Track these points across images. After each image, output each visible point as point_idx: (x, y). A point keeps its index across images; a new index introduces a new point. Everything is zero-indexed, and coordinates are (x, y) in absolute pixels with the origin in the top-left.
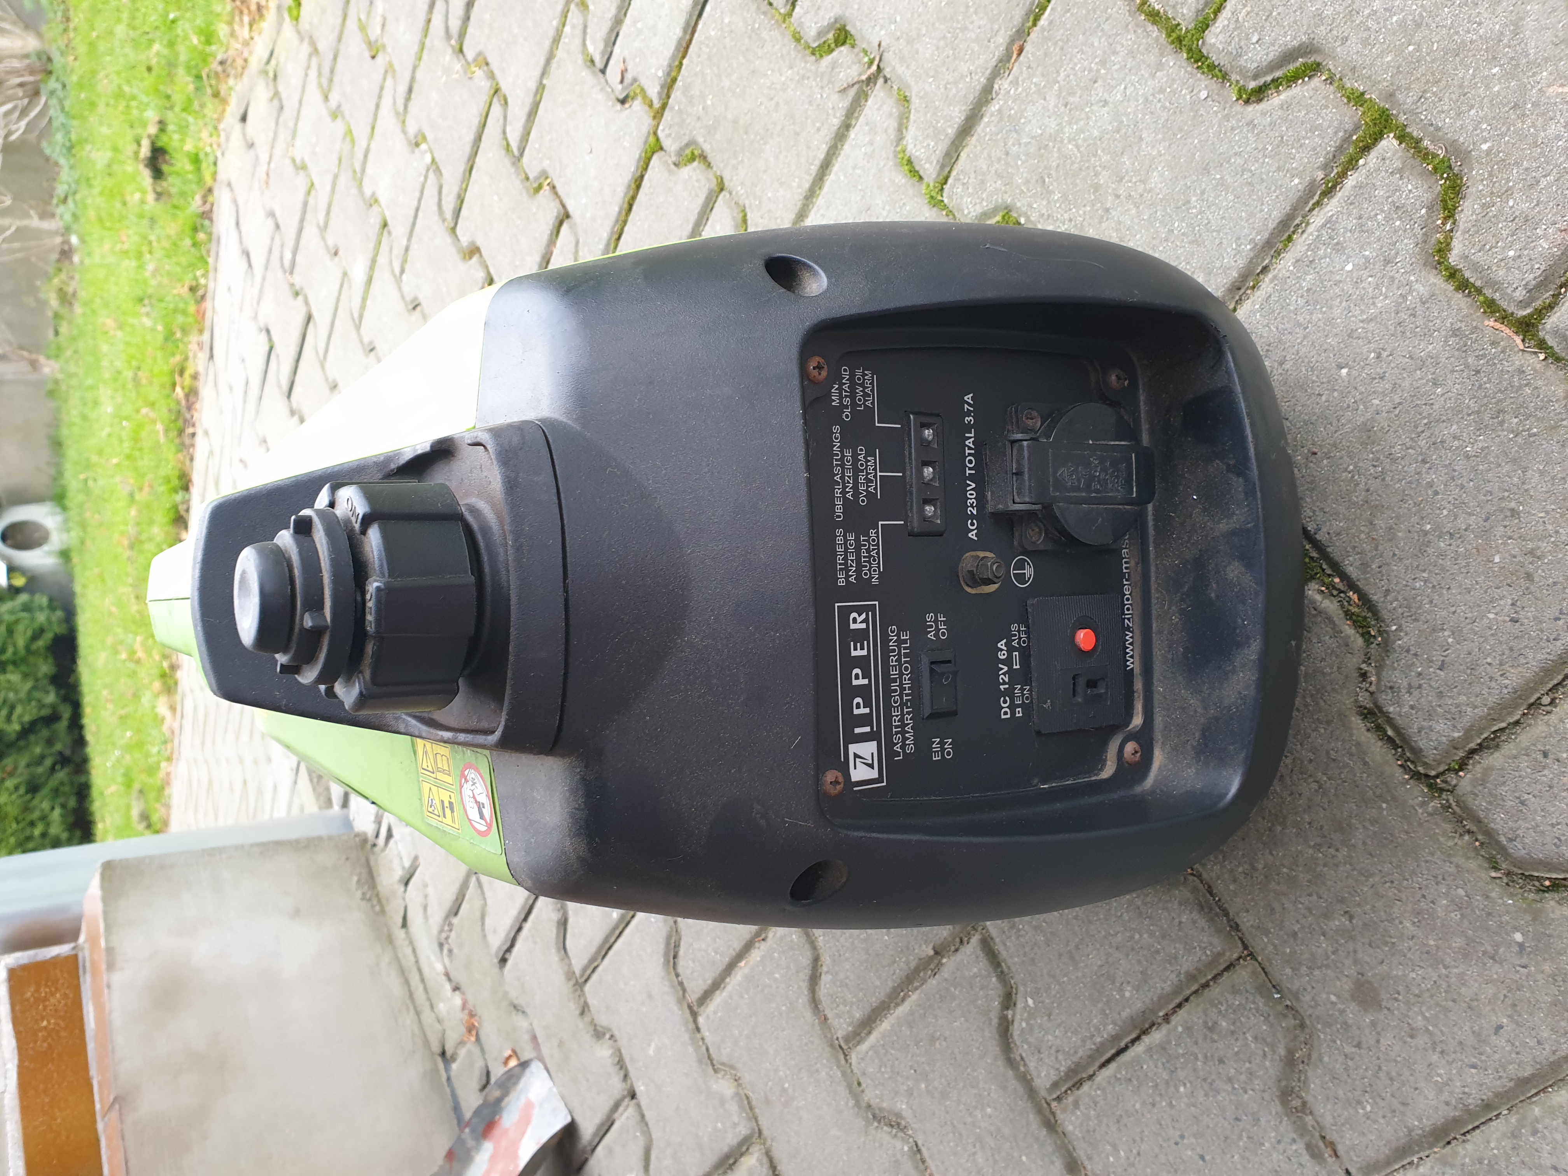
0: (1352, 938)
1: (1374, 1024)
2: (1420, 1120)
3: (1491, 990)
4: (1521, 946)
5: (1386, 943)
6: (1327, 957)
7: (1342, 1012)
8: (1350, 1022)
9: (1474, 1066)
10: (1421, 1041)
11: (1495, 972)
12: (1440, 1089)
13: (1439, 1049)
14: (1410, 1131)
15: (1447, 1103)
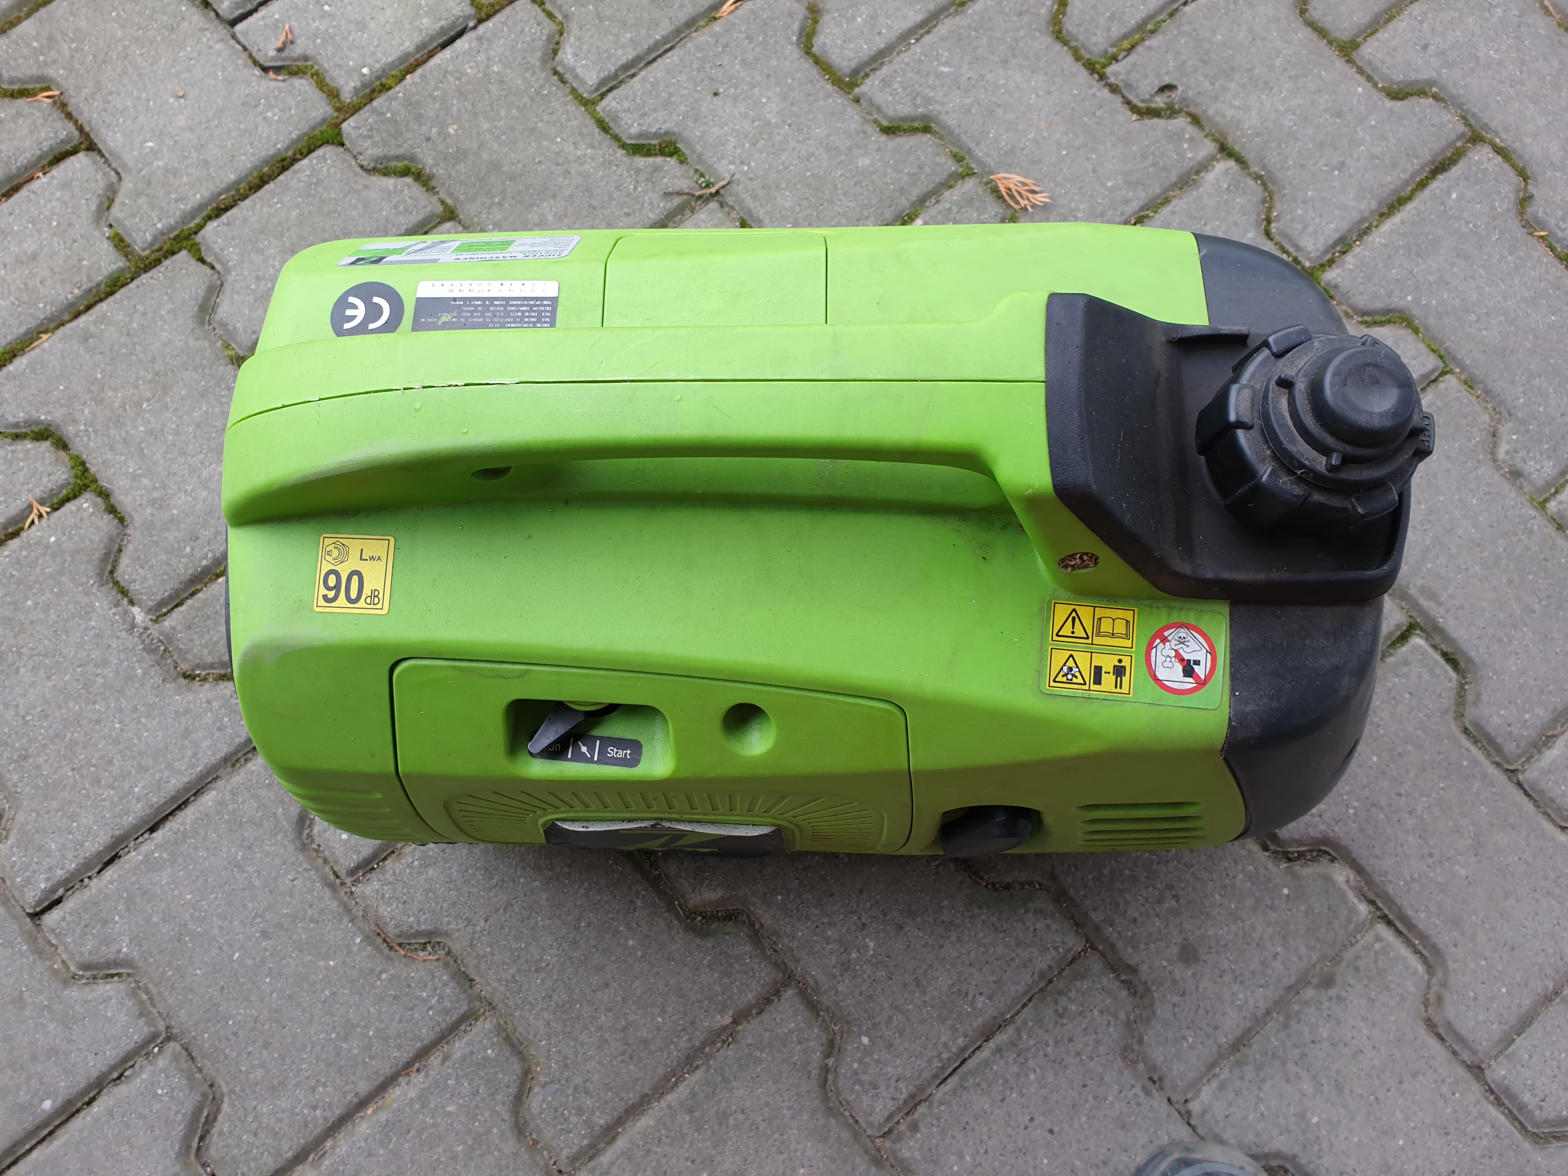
0: (1179, 914)
1: (1194, 974)
2: (1226, 1036)
3: (1270, 930)
4: (1288, 896)
5: (1202, 913)
6: (1160, 932)
7: (1171, 972)
8: (1177, 978)
9: (1261, 986)
10: (1228, 978)
11: (1273, 916)
12: (1240, 1008)
13: (1239, 980)
14: (1220, 1046)
15: (1245, 1018)
